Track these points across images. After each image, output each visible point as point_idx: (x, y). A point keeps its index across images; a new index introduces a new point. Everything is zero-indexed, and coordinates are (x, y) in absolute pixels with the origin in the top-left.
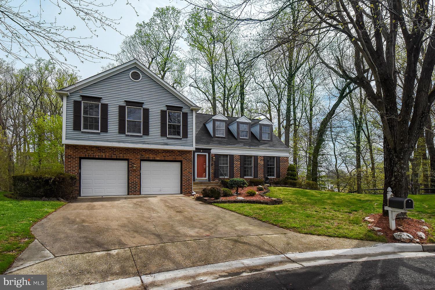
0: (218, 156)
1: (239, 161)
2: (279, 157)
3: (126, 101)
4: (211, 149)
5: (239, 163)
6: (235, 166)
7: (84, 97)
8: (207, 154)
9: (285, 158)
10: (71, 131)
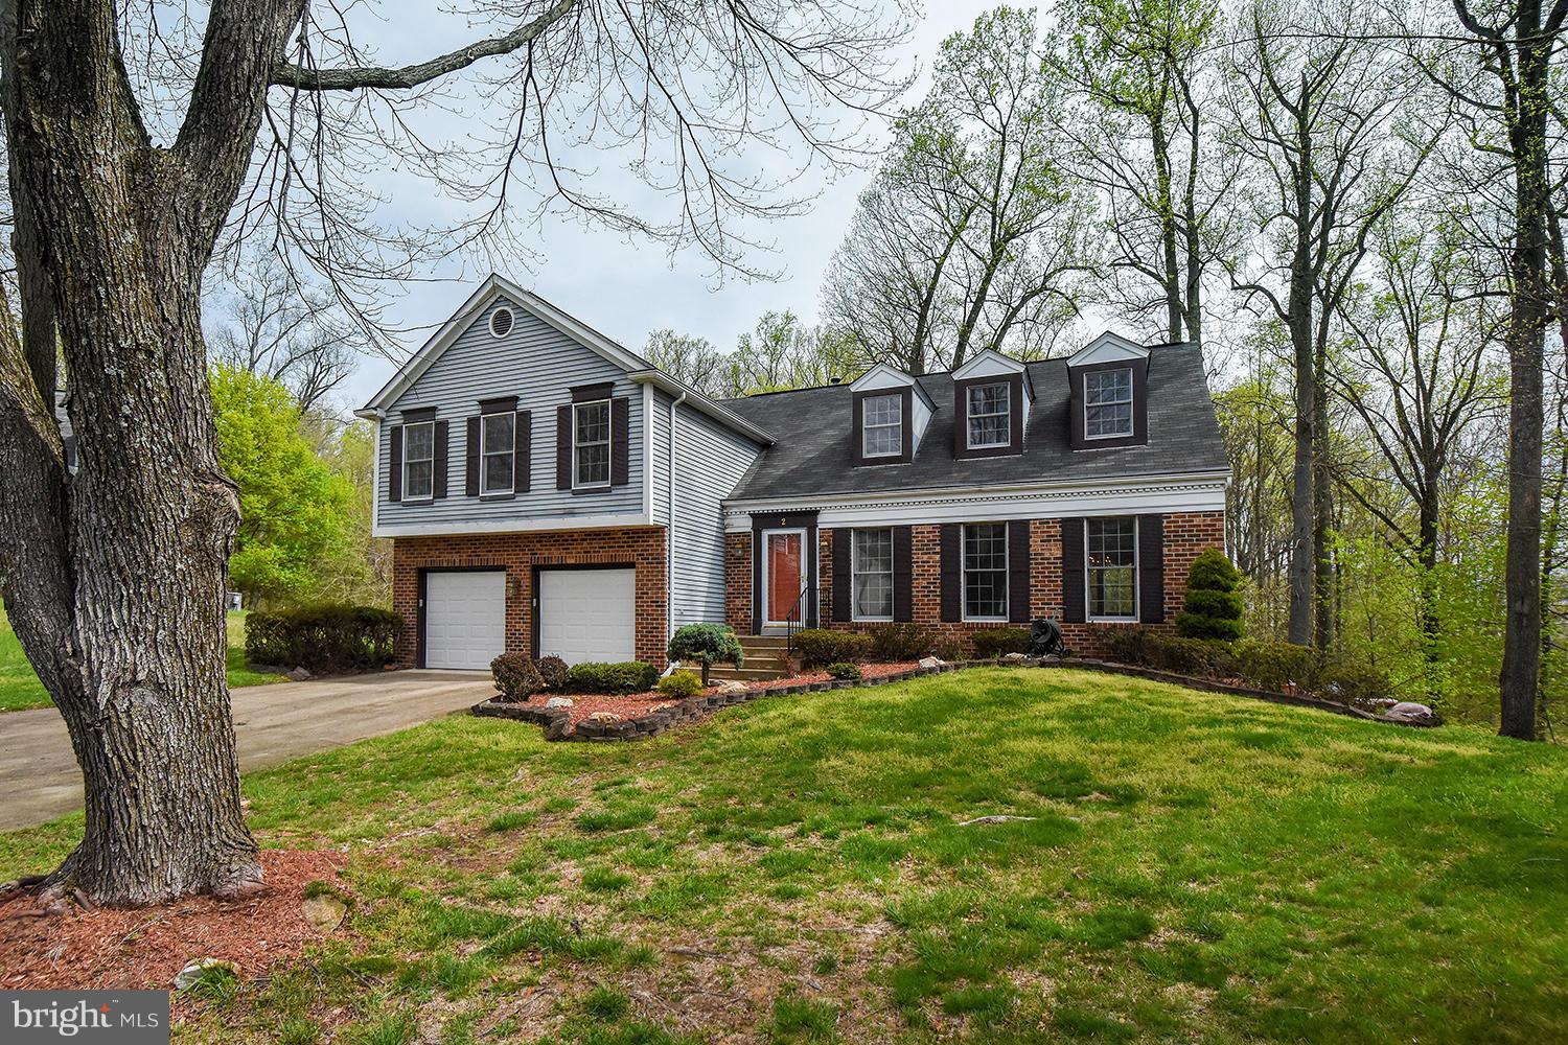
0: (840, 535)
1: (938, 549)
2: (1158, 518)
3: (481, 402)
4: (816, 513)
5: (938, 557)
6: (915, 570)
7: (408, 414)
8: (803, 532)
9: (1196, 521)
10: (387, 505)
